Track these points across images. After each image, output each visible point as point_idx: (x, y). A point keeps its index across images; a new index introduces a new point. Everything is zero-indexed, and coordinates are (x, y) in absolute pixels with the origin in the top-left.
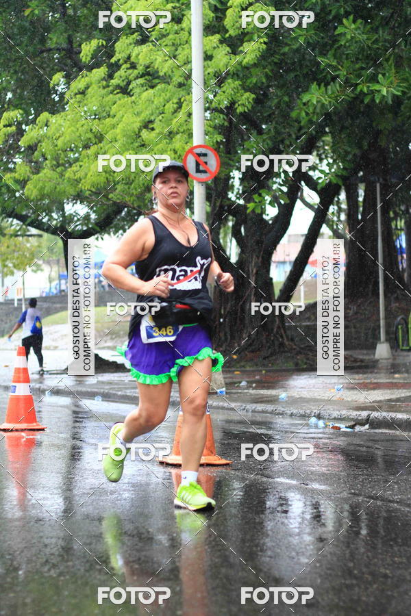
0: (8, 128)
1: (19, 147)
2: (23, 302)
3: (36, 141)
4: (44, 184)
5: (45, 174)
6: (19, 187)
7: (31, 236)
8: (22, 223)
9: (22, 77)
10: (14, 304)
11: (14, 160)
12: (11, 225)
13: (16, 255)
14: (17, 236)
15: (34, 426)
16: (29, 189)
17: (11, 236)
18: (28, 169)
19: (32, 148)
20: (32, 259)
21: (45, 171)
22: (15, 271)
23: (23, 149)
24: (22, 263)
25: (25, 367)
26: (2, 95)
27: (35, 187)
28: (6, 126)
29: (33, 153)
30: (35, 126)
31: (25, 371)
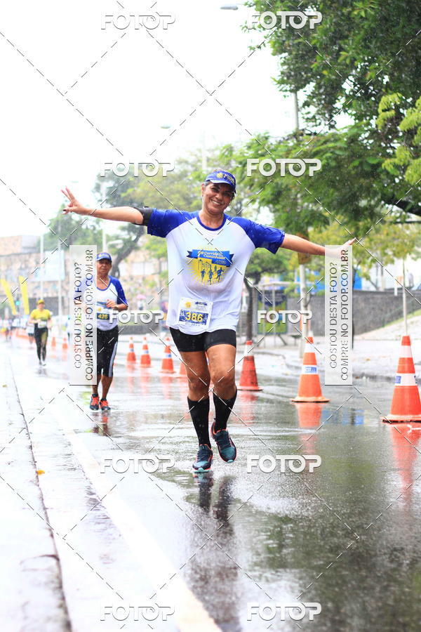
0: (387, 112)
1: (397, 132)
2: (404, 291)
3: (416, 125)
6: (398, 173)
7: (410, 222)
8: (401, 210)
9: (400, 59)
10: (393, 293)
11: (392, 145)
12: (391, 211)
13: (396, 242)
14: (396, 223)
15: (419, 418)
16: (409, 174)
17: (391, 223)
18: (408, 153)
19: (411, 133)
20: (413, 247)
22: (395, 259)
23: (401, 134)
24: (403, 250)
25: (410, 357)
26: (380, 78)
27: (415, 172)
28: (384, 111)
29: (413, 138)
30: (414, 109)
31: (410, 360)
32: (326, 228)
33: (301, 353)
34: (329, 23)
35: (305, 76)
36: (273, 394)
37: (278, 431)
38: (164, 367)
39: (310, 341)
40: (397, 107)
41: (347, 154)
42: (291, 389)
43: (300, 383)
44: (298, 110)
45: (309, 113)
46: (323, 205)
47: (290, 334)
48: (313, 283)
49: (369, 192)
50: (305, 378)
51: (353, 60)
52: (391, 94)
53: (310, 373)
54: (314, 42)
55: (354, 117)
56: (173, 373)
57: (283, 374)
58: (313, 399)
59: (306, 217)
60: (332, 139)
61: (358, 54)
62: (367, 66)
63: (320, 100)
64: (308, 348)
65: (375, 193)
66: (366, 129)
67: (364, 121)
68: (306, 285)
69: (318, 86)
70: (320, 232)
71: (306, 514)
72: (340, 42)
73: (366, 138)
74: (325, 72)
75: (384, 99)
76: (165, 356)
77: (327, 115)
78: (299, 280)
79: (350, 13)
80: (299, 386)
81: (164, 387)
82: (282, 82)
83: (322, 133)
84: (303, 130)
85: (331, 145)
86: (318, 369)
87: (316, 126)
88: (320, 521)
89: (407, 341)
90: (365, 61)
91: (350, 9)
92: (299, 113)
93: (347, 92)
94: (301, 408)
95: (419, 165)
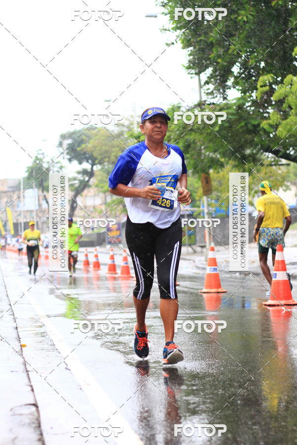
0: (264, 88)
1: (272, 101)
3: (284, 96)
4: (291, 127)
5: (291, 120)
6: (272, 130)
7: (281, 165)
8: (275, 156)
9: (272, 50)
11: (268, 110)
12: (268, 157)
13: (271, 179)
14: (271, 165)
15: (290, 302)
16: (280, 131)
17: (268, 165)
18: (279, 116)
19: (280, 102)
20: (283, 182)
21: (291, 118)
23: (274, 103)
24: (276, 185)
25: (282, 259)
26: (258, 64)
27: (284, 129)
28: (262, 86)
29: (282, 105)
30: (283, 85)
31: (283, 262)
32: (222, 170)
33: (206, 258)
34: (222, 26)
35: (205, 63)
36: (187, 288)
37: (191, 314)
38: (110, 270)
39: (213, 249)
40: (271, 85)
41: (236, 117)
42: (199, 284)
43: (206, 279)
44: (201, 87)
45: (208, 89)
46: (220, 154)
47: (198, 244)
48: (214, 209)
49: (252, 144)
50: (209, 275)
51: (239, 52)
52: (266, 75)
53: (212, 272)
54: (211, 39)
55: (240, 92)
56: (116, 274)
57: (194, 273)
58: (214, 290)
59: (208, 162)
60: (225, 107)
61: (243, 47)
62: (249, 55)
63: (216, 80)
64: (211, 255)
65: (257, 145)
66: (249, 100)
67: (248, 94)
68: (209, 210)
69: (215, 71)
70: (218, 172)
71: (211, 372)
72: (230, 39)
73: (249, 106)
74: (219, 60)
75: (261, 78)
76: (110, 262)
77: (221, 91)
78: (203, 207)
79: (236, 18)
80: (205, 281)
81: (110, 284)
82: (189, 68)
83: (218, 103)
84: (205, 101)
85: (224, 111)
86: (218, 269)
87: (214, 98)
88: (222, 376)
89: (281, 249)
90: (247, 52)
91: (236, 16)
92: (202, 89)
93: (235, 74)
94: (207, 297)
95: (287, 124)
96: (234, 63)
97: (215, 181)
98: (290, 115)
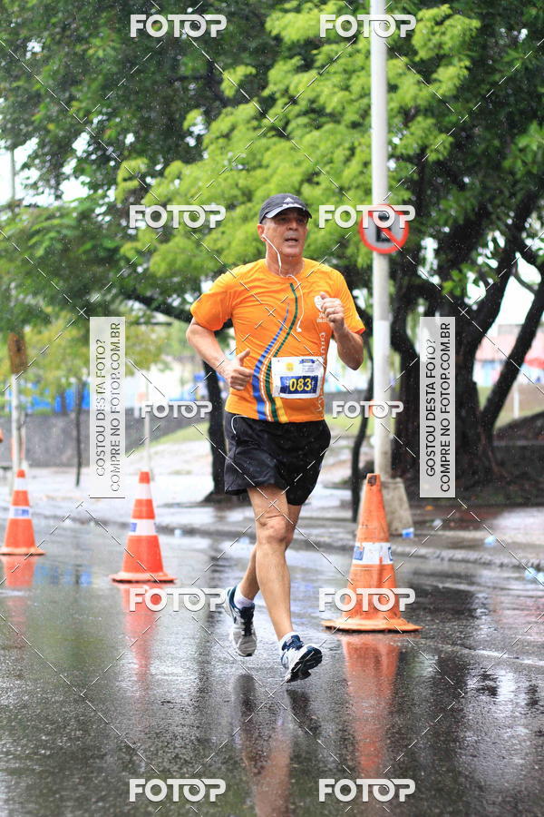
0: (129, 182)
4: (175, 257)
5: (176, 244)
6: (141, 260)
7: (156, 324)
8: (145, 308)
10: (134, 414)
12: (132, 309)
13: (138, 349)
14: (138, 324)
15: (159, 576)
16: (154, 262)
17: (132, 324)
18: (154, 237)
20: (159, 355)
21: (177, 239)
22: (136, 370)
24: (146, 360)
25: (149, 498)
26: (121, 138)
27: (164, 259)
28: (125, 180)
30: (163, 180)
31: (149, 503)
32: (47, 328)
33: (11, 490)
34: (58, 62)
35: (25, 131)
39: (22, 474)
41: (77, 233)
43: (7, 530)
44: (15, 174)
45: (28, 178)
46: (44, 298)
48: (30, 399)
50: (14, 523)
51: (88, 113)
52: (135, 158)
53: (21, 517)
54: (38, 86)
55: (87, 186)
58: (23, 550)
59: (21, 313)
60: (58, 214)
61: (95, 106)
62: (106, 120)
63: (45, 162)
64: (19, 484)
66: (101, 202)
67: (100, 192)
68: (20, 402)
69: (42, 145)
70: (40, 332)
72: (73, 90)
73: (101, 214)
74: (51, 127)
75: (125, 165)
77: (53, 182)
78: (10, 394)
79: (85, 51)
80: (5, 534)
83: (45, 205)
84: (21, 200)
85: (56, 222)
86: (31, 511)
87: (38, 194)
89: (146, 478)
90: (103, 114)
91: (84, 47)
92: (17, 178)
93: (79, 153)
94: (8, 562)
95: (168, 252)
96: (77, 134)
97: (34, 347)
98: (175, 236)
